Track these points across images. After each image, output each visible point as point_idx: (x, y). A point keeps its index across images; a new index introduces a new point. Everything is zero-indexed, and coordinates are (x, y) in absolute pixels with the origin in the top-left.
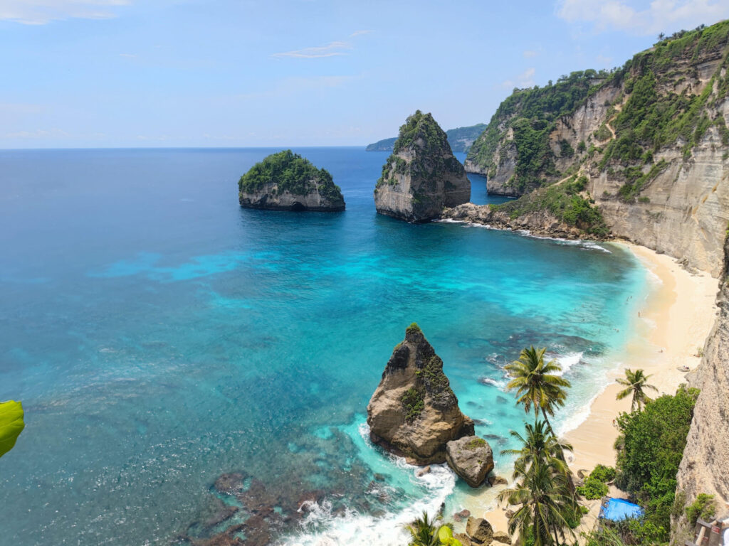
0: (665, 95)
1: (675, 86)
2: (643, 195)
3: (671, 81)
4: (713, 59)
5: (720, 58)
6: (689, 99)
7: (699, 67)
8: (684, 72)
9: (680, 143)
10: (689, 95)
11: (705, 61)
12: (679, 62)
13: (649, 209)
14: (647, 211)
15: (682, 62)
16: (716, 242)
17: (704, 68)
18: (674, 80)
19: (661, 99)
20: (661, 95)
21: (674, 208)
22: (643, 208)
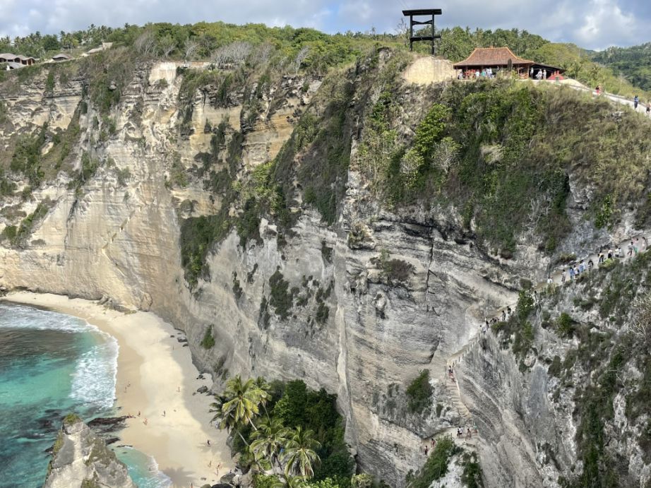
0: (23, 125)
1: (32, 115)
2: (35, 237)
3: (25, 111)
4: (70, 95)
5: (77, 95)
6: (56, 133)
7: (56, 100)
8: (39, 103)
9: (64, 179)
10: (55, 128)
11: (61, 95)
12: (29, 91)
13: (45, 251)
14: (44, 254)
15: (33, 91)
16: (137, 276)
17: (61, 102)
18: (30, 110)
19: (18, 128)
20: (17, 124)
21: (79, 248)
22: (39, 251)
